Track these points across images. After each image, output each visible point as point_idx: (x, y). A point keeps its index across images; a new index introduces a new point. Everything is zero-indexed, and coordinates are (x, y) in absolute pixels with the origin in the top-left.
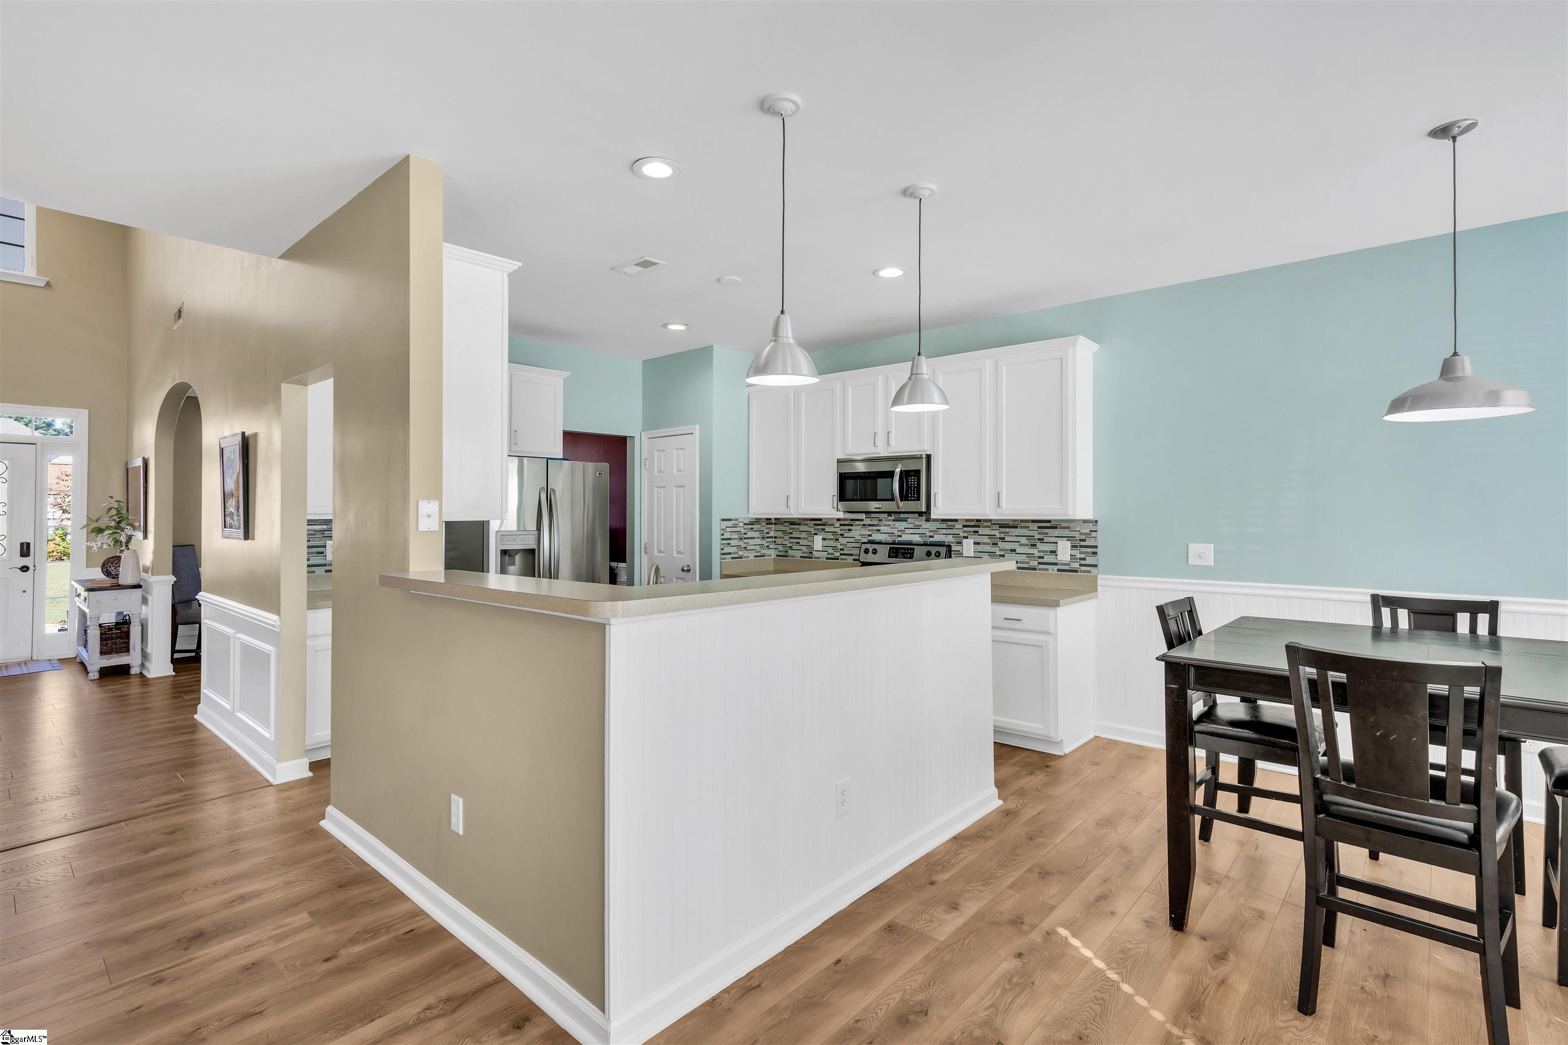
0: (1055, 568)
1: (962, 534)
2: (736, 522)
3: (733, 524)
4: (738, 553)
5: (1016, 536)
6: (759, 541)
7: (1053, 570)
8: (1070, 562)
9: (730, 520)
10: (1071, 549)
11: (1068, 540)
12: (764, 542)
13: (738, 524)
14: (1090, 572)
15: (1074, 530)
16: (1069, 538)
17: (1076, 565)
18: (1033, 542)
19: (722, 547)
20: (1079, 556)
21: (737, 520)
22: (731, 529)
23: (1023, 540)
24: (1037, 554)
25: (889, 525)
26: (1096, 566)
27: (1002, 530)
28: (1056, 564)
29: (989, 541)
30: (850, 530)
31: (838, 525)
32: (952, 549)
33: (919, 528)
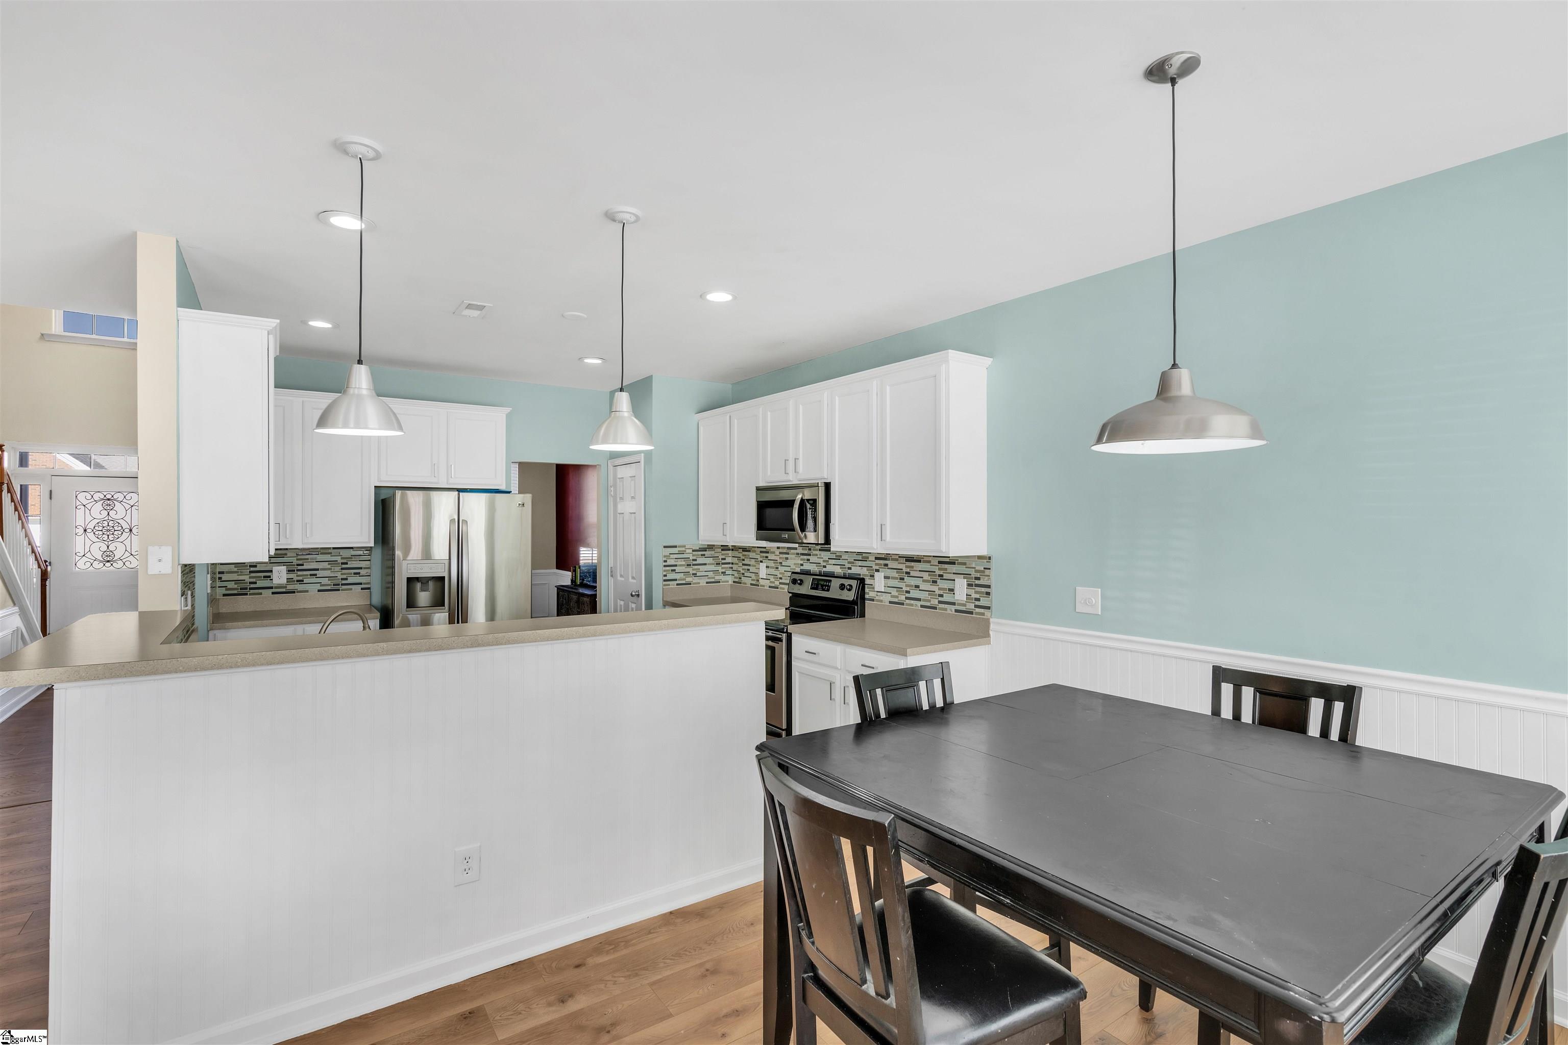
0: (953, 608)
1: (875, 567)
2: (683, 549)
3: (679, 551)
4: (685, 579)
5: (920, 571)
6: (713, 568)
7: (951, 611)
8: (966, 602)
9: (676, 547)
10: (967, 588)
11: (964, 578)
12: (719, 568)
13: (685, 551)
14: (983, 614)
15: (970, 566)
16: (966, 575)
17: (971, 606)
18: (935, 578)
19: (665, 573)
20: (974, 596)
21: (685, 546)
22: (676, 556)
23: (926, 576)
24: (938, 592)
25: (817, 555)
26: (988, 608)
27: (908, 564)
28: (954, 604)
29: (897, 575)
30: (787, 559)
31: (777, 553)
32: (866, 583)
33: (840, 559)
